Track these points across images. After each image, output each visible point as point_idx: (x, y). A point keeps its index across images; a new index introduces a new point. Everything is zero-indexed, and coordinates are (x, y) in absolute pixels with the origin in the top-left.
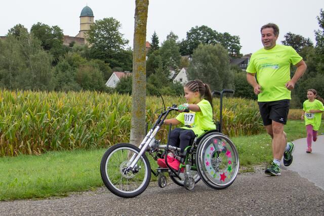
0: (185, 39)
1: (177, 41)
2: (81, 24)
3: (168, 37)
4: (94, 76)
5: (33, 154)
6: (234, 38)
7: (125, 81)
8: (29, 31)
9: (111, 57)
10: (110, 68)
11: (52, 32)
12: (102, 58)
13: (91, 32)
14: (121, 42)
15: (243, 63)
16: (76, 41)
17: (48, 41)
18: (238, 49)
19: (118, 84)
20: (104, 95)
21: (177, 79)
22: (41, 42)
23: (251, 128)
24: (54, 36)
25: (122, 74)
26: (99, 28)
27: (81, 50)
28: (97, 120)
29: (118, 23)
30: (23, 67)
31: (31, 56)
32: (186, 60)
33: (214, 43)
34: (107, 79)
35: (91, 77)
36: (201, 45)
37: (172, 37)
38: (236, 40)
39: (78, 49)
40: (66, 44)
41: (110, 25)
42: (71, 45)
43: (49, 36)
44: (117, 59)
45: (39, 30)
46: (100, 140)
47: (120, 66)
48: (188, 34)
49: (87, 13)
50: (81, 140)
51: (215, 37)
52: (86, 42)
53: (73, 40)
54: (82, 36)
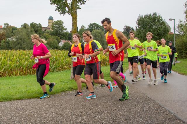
0: (88, 28)
1: (85, 29)
2: (49, 23)
3: (81, 27)
4: (54, 42)
5: (33, 74)
7: (66, 44)
8: (29, 26)
9: (60, 35)
10: (60, 39)
11: (38, 26)
12: (57, 35)
13: (53, 26)
14: (64, 29)
16: (47, 29)
17: (36, 29)
19: (63, 45)
20: (59, 51)
22: (34, 30)
24: (39, 27)
25: (65, 41)
26: (56, 24)
27: (49, 32)
28: (56, 61)
29: (62, 22)
30: (27, 39)
31: (30, 35)
33: (98, 29)
34: (59, 43)
35: (53, 43)
36: (94, 30)
37: (83, 27)
39: (47, 32)
40: (43, 30)
41: (60, 23)
42: (45, 31)
43: (37, 27)
44: (62, 35)
45: (33, 25)
46: (58, 68)
47: (64, 38)
48: (89, 26)
49: (51, 19)
50: (51, 69)
51: (99, 27)
52: (51, 29)
53: (46, 29)
54: (49, 27)
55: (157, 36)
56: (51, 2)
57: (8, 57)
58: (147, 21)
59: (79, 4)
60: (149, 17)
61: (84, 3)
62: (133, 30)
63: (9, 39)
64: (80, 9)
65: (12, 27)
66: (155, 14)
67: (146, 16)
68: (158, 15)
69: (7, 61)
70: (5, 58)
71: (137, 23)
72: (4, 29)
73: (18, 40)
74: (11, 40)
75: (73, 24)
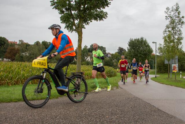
0: (90, 47)
3: (84, 47)
6: (104, 48)
8: (41, 43)
11: (49, 44)
15: (107, 55)
18: (105, 51)
21: (87, 59)
22: (45, 47)
23: (109, 75)
31: (42, 51)
32: (90, 54)
37: (86, 47)
38: (105, 48)
43: (47, 45)
45: (44, 43)
48: (91, 46)
51: (99, 47)
55: (143, 55)
56: (61, 21)
57: (21, 68)
58: (136, 44)
59: (84, 24)
60: (138, 40)
61: (88, 24)
62: (125, 51)
63: (23, 53)
64: (85, 28)
65: (26, 43)
66: (142, 38)
67: (135, 40)
68: (144, 39)
69: (21, 71)
70: (19, 69)
71: (128, 45)
72: (19, 45)
73: (30, 55)
74: (24, 55)
75: (79, 40)
